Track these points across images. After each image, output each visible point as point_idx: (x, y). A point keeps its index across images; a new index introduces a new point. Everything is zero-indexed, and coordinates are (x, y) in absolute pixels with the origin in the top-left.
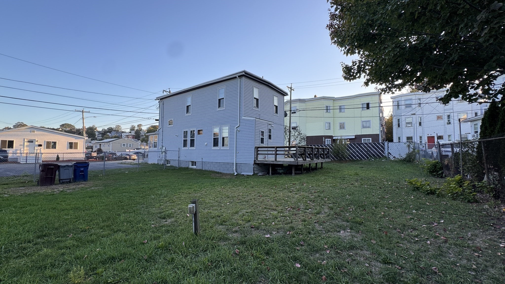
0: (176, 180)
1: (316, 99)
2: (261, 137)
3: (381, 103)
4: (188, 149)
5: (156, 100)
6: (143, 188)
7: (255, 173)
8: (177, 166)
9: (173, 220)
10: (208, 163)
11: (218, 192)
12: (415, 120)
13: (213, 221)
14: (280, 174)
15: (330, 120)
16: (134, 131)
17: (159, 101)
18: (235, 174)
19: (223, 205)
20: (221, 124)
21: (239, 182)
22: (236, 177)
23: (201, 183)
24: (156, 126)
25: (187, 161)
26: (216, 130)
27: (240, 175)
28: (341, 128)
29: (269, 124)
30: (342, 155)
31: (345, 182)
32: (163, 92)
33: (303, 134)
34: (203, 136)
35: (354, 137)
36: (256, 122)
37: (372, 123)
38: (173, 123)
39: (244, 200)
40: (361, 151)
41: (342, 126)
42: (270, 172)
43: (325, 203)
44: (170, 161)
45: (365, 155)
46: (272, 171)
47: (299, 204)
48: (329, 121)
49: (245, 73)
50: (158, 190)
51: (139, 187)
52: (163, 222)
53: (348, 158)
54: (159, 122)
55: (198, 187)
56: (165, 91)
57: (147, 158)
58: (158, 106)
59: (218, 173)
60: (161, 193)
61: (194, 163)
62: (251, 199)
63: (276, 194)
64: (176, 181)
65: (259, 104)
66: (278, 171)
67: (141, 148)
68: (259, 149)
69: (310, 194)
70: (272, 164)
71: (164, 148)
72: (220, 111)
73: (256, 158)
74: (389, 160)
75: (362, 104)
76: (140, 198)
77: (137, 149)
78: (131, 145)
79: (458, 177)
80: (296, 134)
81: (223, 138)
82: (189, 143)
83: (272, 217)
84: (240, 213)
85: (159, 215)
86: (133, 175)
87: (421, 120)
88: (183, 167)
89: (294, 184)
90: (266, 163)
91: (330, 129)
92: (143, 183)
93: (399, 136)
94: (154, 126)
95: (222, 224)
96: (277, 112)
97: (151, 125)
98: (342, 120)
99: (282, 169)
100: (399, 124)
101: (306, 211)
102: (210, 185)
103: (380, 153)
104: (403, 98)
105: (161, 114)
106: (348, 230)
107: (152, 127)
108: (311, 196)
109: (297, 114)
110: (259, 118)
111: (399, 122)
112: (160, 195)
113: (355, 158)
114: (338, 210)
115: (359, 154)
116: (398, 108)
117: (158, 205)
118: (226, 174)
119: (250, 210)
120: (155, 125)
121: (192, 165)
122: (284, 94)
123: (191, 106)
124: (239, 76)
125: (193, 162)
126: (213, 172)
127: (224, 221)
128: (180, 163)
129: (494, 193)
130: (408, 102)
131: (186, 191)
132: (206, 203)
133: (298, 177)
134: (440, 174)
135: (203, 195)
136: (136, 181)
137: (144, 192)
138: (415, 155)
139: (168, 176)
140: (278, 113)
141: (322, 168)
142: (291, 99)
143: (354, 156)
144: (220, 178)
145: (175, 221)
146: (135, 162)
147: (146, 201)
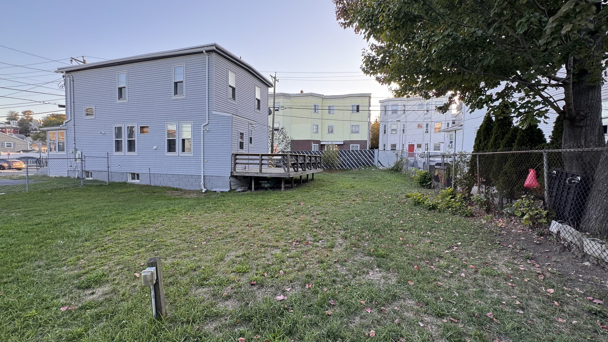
0: (105, 204)
1: (302, 95)
2: (240, 140)
3: (370, 106)
4: (123, 154)
5: (57, 72)
6: (39, 224)
7: (232, 189)
8: (106, 180)
9: (107, 288)
10: (159, 175)
11: (183, 222)
12: (399, 127)
13: (185, 280)
14: (266, 189)
15: (319, 122)
16: (17, 122)
17: (63, 74)
18: (203, 191)
19: (196, 247)
20: (180, 120)
21: (212, 204)
22: (205, 196)
23: (152, 208)
24: (61, 115)
25: (122, 173)
26: (172, 127)
27: (211, 191)
28: (329, 132)
29: (251, 124)
30: (332, 164)
31: (345, 198)
32: (71, 60)
33: (289, 138)
34: (149, 135)
35: (342, 143)
36: (233, 120)
37: (360, 128)
38: (94, 113)
39: (227, 233)
40: (352, 159)
41: (331, 131)
42: (253, 186)
43: (335, 229)
44: (91, 173)
45: (356, 164)
46: (255, 185)
47: (304, 234)
48: (316, 124)
49: (217, 48)
50: (70, 226)
51: (30, 223)
52: (88, 297)
53: (338, 167)
54: (66, 110)
55: (148, 216)
56: (75, 60)
57: (47, 166)
58: (63, 83)
59: (177, 190)
60: (78, 232)
61: (135, 176)
62: (238, 232)
63: (269, 220)
64: (105, 206)
65: (236, 95)
66: (263, 185)
67: (33, 150)
68: (237, 157)
69: (312, 218)
70: (255, 177)
71: (79, 152)
72: (178, 100)
73: (233, 169)
74: (378, 169)
75: (352, 106)
76: (32, 247)
77: (24, 151)
78: (12, 145)
79: (450, 190)
80: (281, 137)
81: (183, 140)
82: (125, 145)
83: (276, 260)
84: (227, 259)
85: (76, 282)
86: (17, 199)
87: (404, 128)
88: (117, 181)
89: (289, 204)
90: (247, 175)
91: (317, 132)
92: (38, 213)
93: (384, 143)
94: (57, 115)
95: (202, 285)
96: (259, 108)
97: (51, 113)
98: (331, 123)
99: (268, 183)
100: (385, 130)
101: (316, 243)
102: (168, 211)
103: (370, 162)
104: (391, 103)
105: (69, 97)
106: (376, 268)
107: (53, 116)
108: (314, 220)
109: (281, 112)
110: (236, 114)
111: (385, 128)
112: (76, 237)
113: (345, 167)
114: (354, 239)
115: (350, 162)
116: (385, 113)
117: (74, 258)
118: (190, 192)
119: (240, 253)
120: (59, 113)
121: (133, 178)
122: (267, 84)
123: (127, 89)
124: (207, 52)
125: (133, 174)
126: (169, 188)
127: (204, 279)
128: (111, 176)
129: (486, 207)
130: (394, 108)
131: (126, 226)
132: (166, 246)
133: (289, 192)
134: (429, 185)
135: (160, 230)
136: (23, 209)
137: (40, 232)
138: (403, 164)
139: (90, 198)
140: (261, 109)
141: (312, 179)
142: (274, 93)
143: (344, 164)
144: (181, 198)
145: (112, 292)
146: (22, 173)
147: (47, 252)
